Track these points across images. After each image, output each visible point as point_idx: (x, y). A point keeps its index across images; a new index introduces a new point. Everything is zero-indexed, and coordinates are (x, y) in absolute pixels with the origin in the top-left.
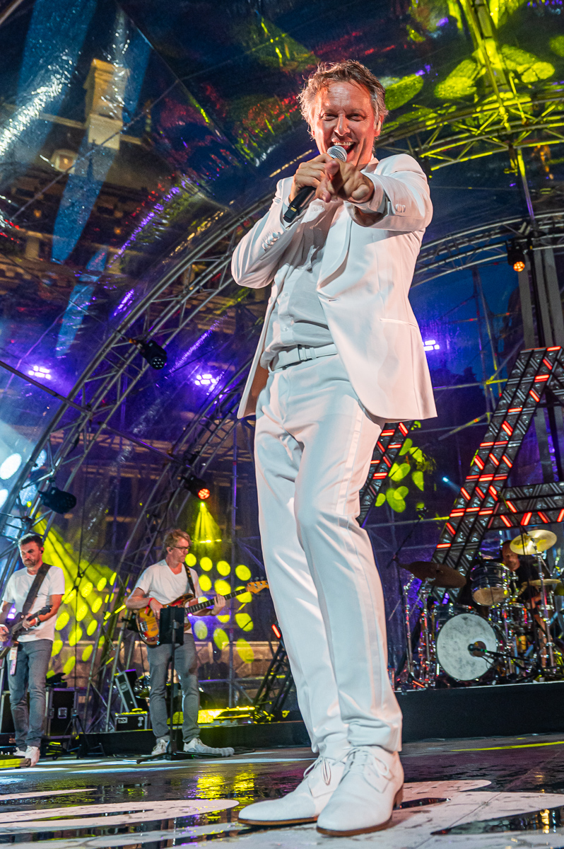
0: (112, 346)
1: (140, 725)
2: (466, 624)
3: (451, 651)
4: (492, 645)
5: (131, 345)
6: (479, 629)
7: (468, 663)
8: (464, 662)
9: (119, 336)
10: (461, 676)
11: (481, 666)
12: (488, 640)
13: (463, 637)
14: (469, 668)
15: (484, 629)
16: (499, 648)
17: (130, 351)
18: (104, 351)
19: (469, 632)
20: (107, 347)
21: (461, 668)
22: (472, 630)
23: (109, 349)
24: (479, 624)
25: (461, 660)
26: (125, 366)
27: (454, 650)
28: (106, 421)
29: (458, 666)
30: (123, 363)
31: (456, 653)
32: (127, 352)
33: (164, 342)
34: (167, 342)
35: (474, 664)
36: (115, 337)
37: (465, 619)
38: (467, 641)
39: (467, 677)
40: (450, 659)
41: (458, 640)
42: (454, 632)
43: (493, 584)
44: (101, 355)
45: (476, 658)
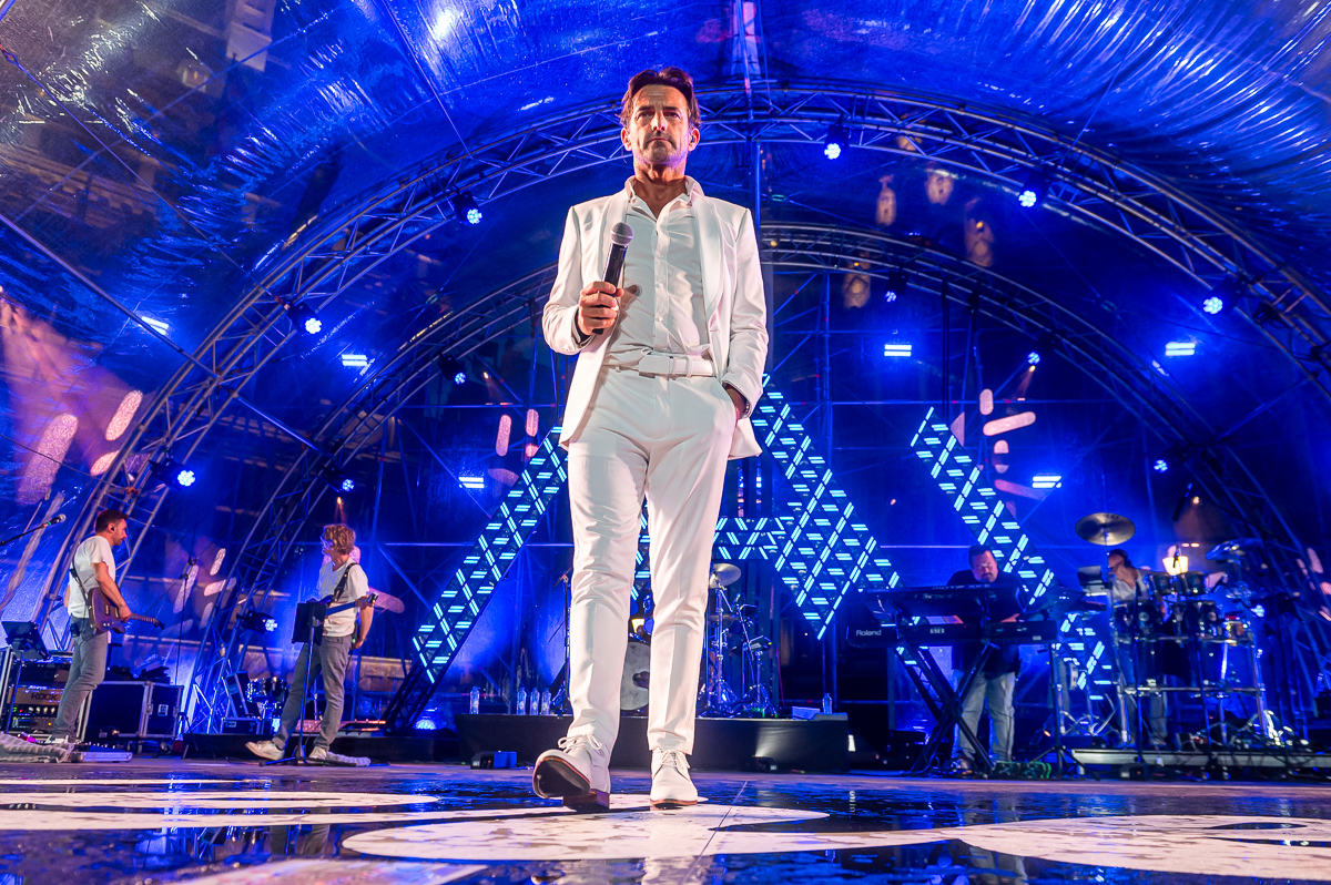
0: (253, 302)
1: (251, 730)
2: (635, 652)
5: (275, 304)
7: (631, 693)
9: (262, 292)
14: (631, 699)
17: (274, 311)
18: (242, 306)
19: (635, 661)
20: (246, 302)
22: (639, 659)
23: (250, 304)
26: (267, 329)
28: (239, 389)
30: (266, 324)
32: (269, 311)
33: (317, 307)
34: (321, 307)
35: (637, 694)
36: (257, 292)
37: (635, 647)
44: (238, 311)
45: (640, 688)
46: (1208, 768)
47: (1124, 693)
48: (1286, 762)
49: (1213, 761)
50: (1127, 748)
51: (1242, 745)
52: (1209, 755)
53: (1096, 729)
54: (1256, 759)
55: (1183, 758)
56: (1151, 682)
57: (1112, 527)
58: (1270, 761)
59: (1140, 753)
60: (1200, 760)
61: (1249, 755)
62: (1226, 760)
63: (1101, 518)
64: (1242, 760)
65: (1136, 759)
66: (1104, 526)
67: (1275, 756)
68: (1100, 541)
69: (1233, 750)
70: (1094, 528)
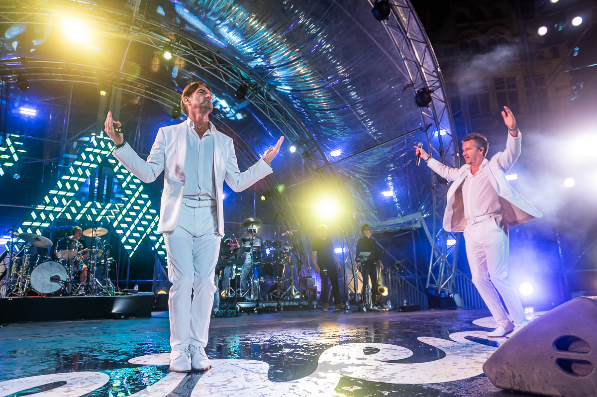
2: (51, 266)
3: (39, 279)
4: (64, 277)
6: (58, 269)
7: (48, 285)
8: (46, 284)
10: (43, 291)
11: (56, 287)
12: (62, 275)
13: (48, 273)
14: (49, 287)
15: (61, 270)
16: (67, 279)
19: (52, 270)
21: (43, 287)
22: (54, 269)
24: (59, 267)
25: (44, 283)
27: (41, 278)
29: (42, 286)
31: (42, 280)
35: (51, 286)
37: (51, 264)
38: (50, 275)
39: (47, 291)
40: (38, 283)
41: (44, 274)
42: (43, 270)
43: (70, 249)
45: (54, 283)
46: (277, 306)
47: (253, 282)
48: (299, 304)
49: (279, 304)
50: (252, 301)
51: (287, 298)
52: (278, 302)
53: (243, 295)
54: (291, 303)
55: (271, 304)
56: (262, 278)
57: (255, 223)
58: (295, 304)
59: (258, 303)
60: (275, 304)
61: (289, 302)
62: (282, 304)
63: (252, 220)
64: (287, 304)
65: (256, 305)
66: (253, 222)
67: (296, 302)
68: (250, 227)
69: (285, 301)
70: (249, 223)
